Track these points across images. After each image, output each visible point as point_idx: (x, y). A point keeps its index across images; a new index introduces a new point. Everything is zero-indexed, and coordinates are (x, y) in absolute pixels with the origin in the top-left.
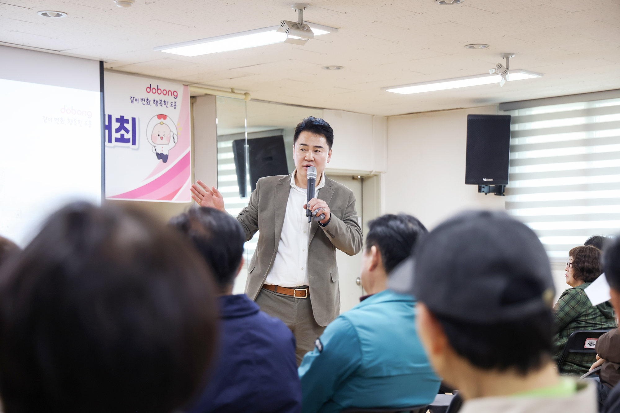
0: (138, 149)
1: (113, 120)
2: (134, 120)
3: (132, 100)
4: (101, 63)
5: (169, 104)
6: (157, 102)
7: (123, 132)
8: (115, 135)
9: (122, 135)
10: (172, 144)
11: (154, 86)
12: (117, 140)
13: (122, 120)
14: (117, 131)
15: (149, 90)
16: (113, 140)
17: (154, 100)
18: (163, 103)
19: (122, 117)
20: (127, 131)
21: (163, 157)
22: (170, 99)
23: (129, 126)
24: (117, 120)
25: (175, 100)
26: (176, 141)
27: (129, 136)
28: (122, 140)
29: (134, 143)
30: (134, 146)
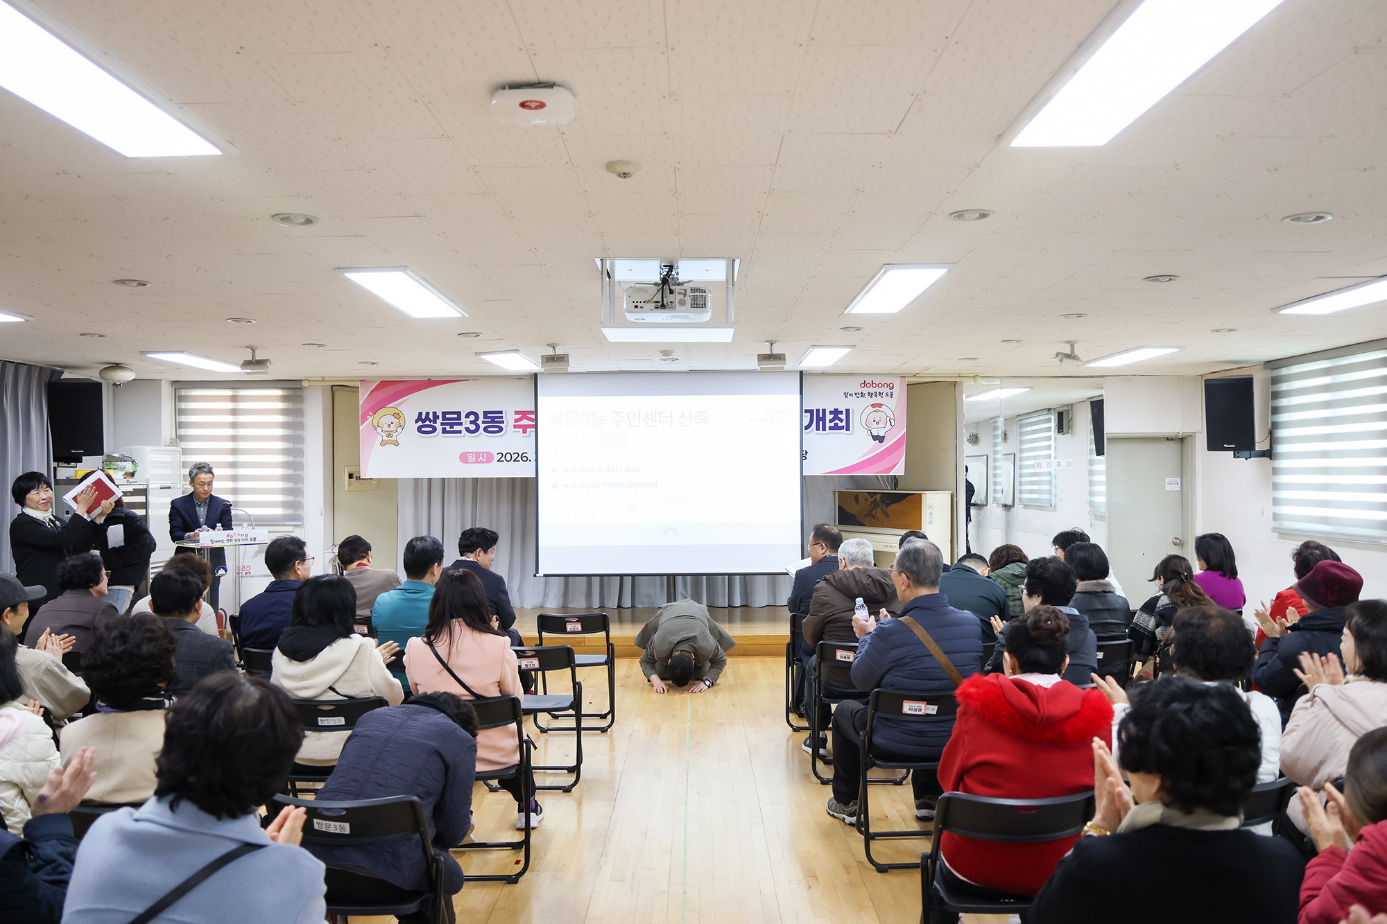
0: (852, 433)
1: (828, 413)
2: (848, 411)
3: (846, 395)
4: (801, 373)
5: (884, 395)
6: (872, 394)
7: (837, 421)
8: (828, 424)
9: (836, 424)
10: (889, 427)
11: (868, 381)
12: (831, 428)
13: (836, 413)
14: (831, 421)
15: (863, 385)
16: (827, 428)
17: (869, 393)
18: (878, 394)
19: (836, 410)
20: (841, 420)
21: (880, 439)
22: (886, 390)
23: (843, 417)
24: (831, 413)
25: (891, 391)
26: (893, 424)
27: (844, 424)
28: (836, 427)
29: (848, 429)
30: (848, 432)
